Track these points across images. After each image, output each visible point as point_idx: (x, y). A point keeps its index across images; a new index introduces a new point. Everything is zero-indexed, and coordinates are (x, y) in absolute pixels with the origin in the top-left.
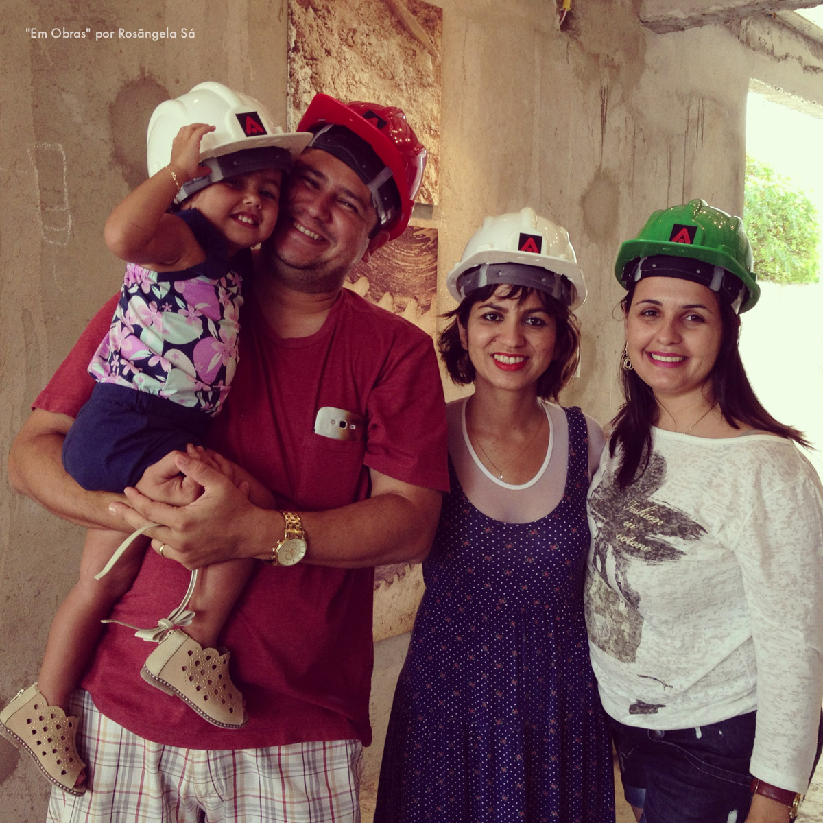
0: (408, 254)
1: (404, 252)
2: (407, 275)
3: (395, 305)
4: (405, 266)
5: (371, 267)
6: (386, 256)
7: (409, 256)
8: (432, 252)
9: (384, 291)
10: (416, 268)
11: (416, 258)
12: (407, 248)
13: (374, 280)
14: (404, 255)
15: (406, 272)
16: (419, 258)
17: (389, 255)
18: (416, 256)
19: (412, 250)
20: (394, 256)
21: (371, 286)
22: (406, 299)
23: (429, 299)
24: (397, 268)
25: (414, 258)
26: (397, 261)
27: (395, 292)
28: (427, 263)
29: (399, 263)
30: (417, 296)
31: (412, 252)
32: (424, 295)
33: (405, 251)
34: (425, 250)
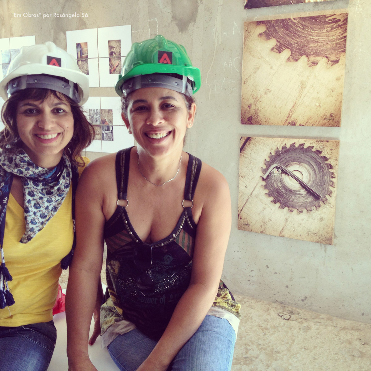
0: (321, 32)
1: (317, 31)
2: (320, 44)
3: (309, 62)
4: (318, 39)
5: (293, 43)
6: (303, 35)
7: (322, 33)
8: (342, 28)
9: (301, 55)
10: (327, 39)
11: (328, 33)
12: (320, 29)
13: (295, 50)
14: (318, 33)
15: (319, 43)
16: (330, 33)
17: (306, 35)
18: (328, 32)
19: (324, 29)
20: (310, 35)
21: (292, 53)
22: (318, 58)
23: (338, 56)
24: (312, 41)
25: (326, 34)
26: (312, 37)
27: (310, 55)
28: (337, 35)
29: (314, 38)
30: (328, 56)
31: (325, 30)
32: (334, 54)
33: (319, 30)
34: (335, 27)
